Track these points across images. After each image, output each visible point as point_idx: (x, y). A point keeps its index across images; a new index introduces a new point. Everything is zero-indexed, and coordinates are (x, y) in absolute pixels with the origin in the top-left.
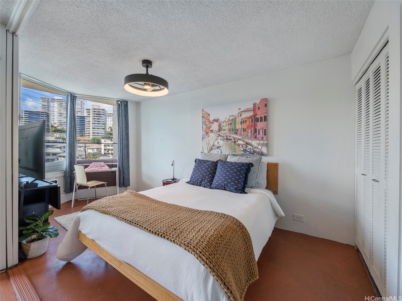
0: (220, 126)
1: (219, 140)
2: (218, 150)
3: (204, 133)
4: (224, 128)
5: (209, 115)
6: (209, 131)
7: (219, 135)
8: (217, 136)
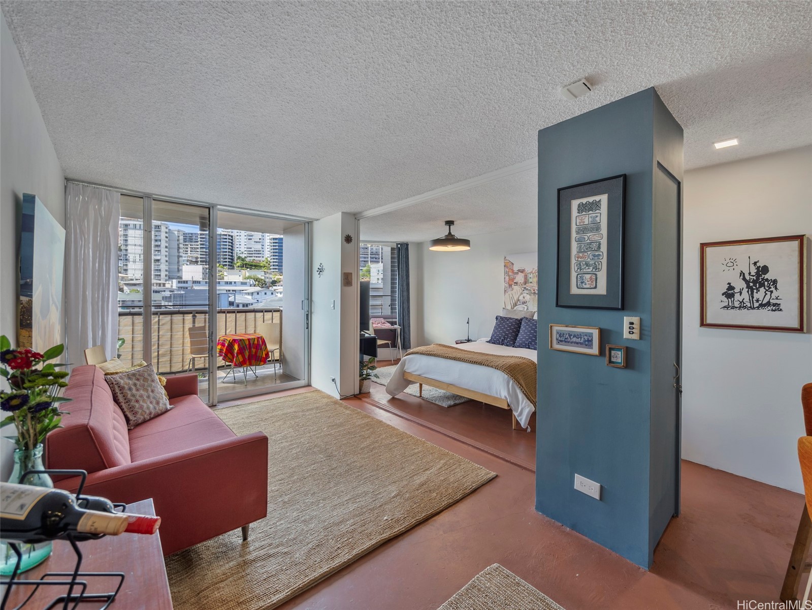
0: (526, 277)
1: (525, 295)
2: (524, 306)
3: (506, 285)
4: (530, 280)
5: (513, 264)
6: (513, 283)
7: (525, 288)
8: (523, 289)
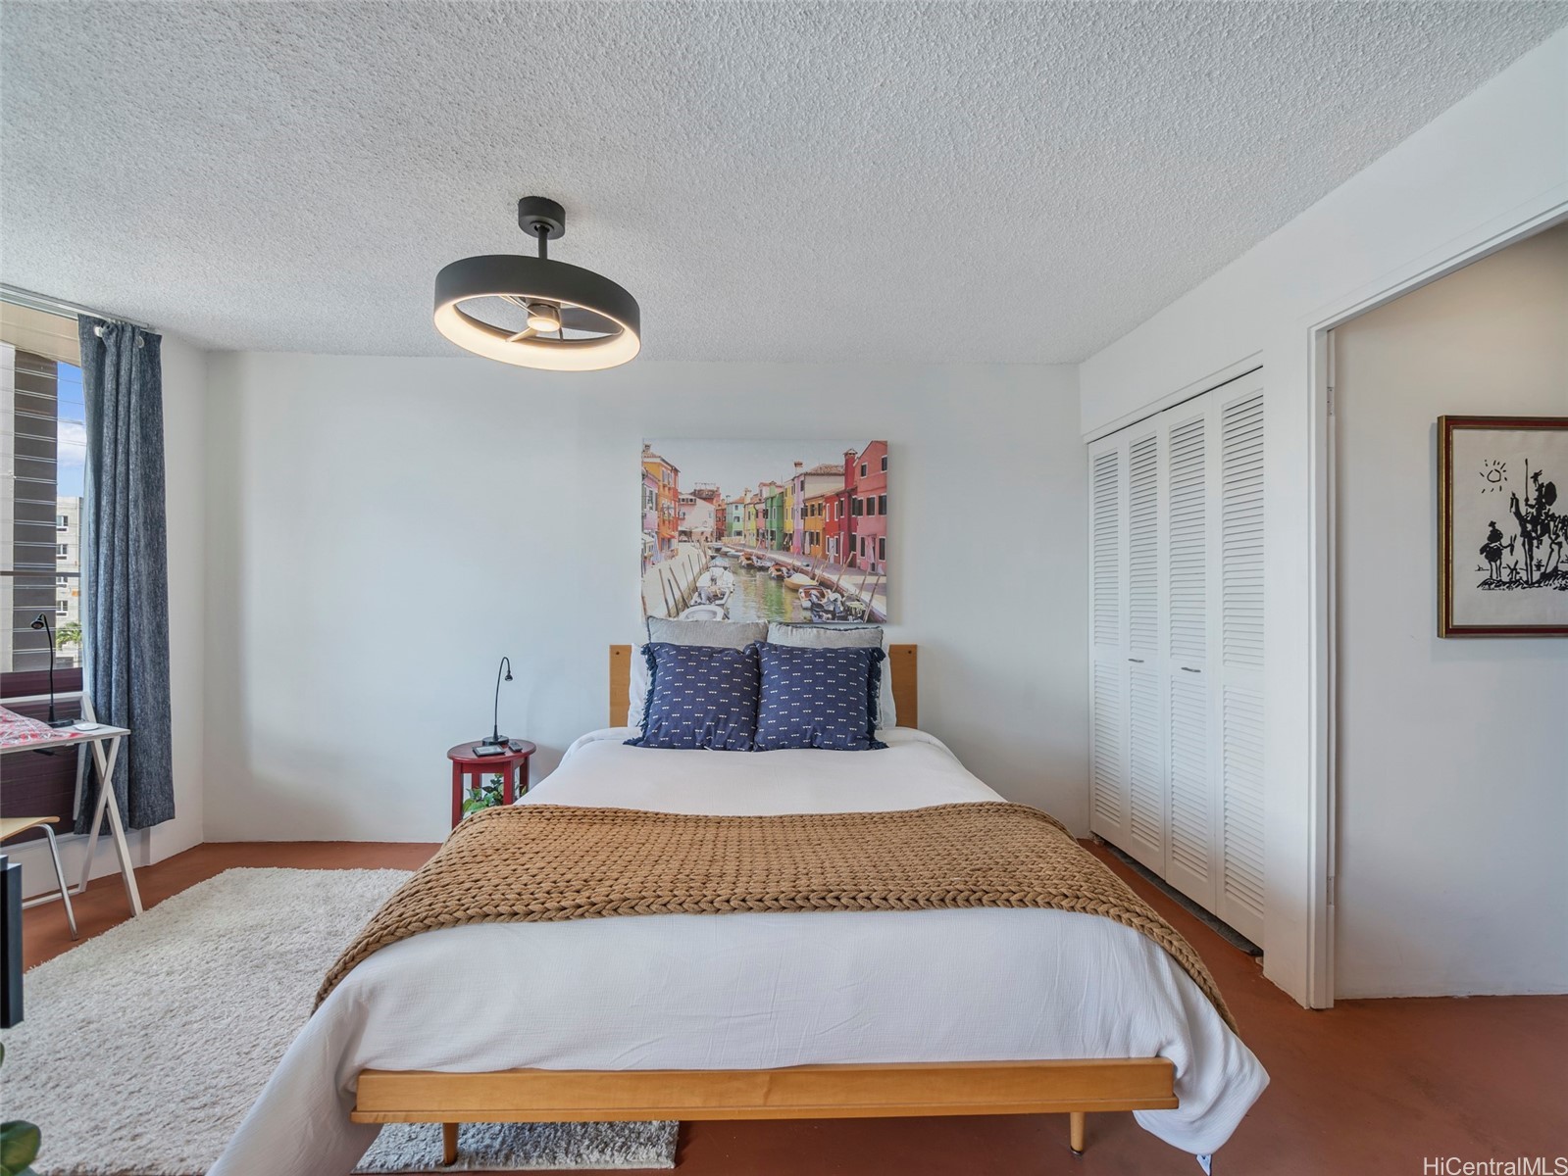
0: (721, 517)
1: (717, 572)
2: (712, 607)
3: (648, 539)
4: (737, 526)
5: (676, 471)
6: (676, 534)
7: (718, 550)
8: (710, 553)
